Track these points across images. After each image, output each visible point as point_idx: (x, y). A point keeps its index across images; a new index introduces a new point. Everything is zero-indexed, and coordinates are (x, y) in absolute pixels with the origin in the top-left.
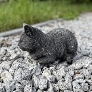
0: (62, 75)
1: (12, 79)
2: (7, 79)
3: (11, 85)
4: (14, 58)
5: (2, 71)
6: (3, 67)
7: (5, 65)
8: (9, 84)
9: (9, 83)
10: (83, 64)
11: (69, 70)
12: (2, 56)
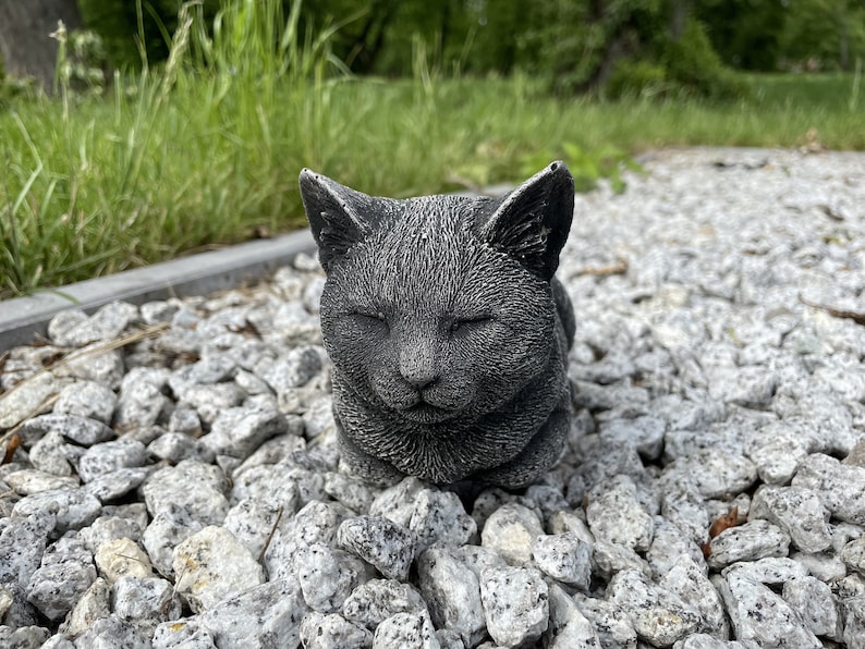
0: (631, 539)
1: (256, 581)
2: (223, 584)
3: (268, 626)
4: (246, 440)
5: (175, 532)
6: (172, 499)
7: (185, 490)
8: (254, 618)
9: (250, 611)
10: (761, 456)
11: (669, 499)
12: (144, 431)
